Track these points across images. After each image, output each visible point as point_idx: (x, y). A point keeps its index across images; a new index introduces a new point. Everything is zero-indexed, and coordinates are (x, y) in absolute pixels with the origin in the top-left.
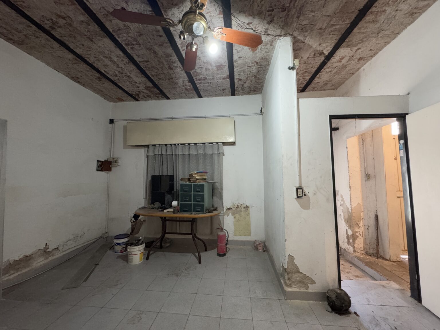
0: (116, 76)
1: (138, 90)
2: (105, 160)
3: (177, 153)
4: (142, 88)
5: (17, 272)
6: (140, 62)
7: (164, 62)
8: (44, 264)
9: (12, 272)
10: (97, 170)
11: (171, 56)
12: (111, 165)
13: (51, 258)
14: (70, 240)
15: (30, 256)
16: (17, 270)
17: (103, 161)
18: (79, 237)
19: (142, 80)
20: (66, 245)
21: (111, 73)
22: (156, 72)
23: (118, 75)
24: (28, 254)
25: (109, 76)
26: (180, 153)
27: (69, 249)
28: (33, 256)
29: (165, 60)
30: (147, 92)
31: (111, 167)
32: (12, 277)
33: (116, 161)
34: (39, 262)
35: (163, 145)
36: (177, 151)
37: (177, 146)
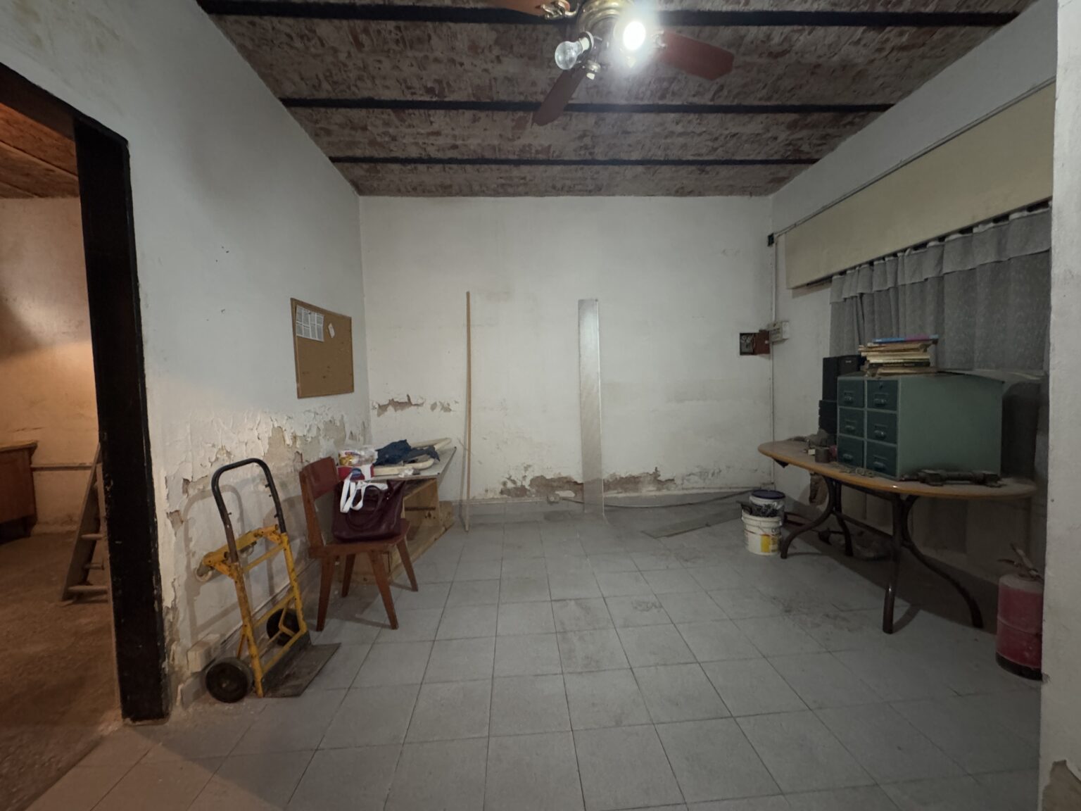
0: (715, 149)
1: (782, 141)
2: (761, 331)
3: (900, 282)
4: (783, 136)
5: (626, 491)
6: (712, 99)
7: (748, 59)
8: (655, 496)
9: (620, 491)
10: (742, 353)
11: (742, 38)
12: (768, 339)
13: (665, 492)
14: (693, 474)
15: (637, 477)
16: (626, 490)
17: (755, 334)
18: (710, 476)
19: (762, 123)
20: (688, 480)
21: (704, 151)
22: (764, 88)
23: (715, 146)
24: (635, 473)
25: (706, 158)
26: (906, 279)
27: (693, 488)
28: (642, 479)
29: (744, 54)
30: (804, 133)
31: (768, 345)
32: (620, 495)
33: (778, 331)
34: (649, 491)
35: (863, 266)
36: (899, 280)
37: (900, 259)
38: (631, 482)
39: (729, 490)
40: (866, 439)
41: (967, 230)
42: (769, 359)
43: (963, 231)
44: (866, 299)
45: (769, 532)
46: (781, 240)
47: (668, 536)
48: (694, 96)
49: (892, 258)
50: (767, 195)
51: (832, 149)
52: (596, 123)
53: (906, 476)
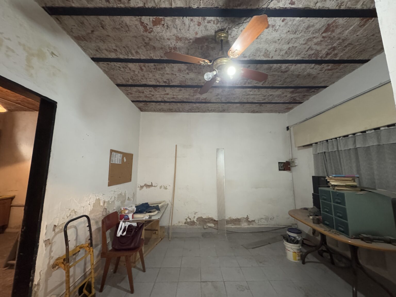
0: (265, 99)
1: (289, 97)
2: (286, 161)
3: (340, 149)
4: (289, 95)
5: (235, 225)
6: (262, 85)
7: (274, 73)
8: (247, 227)
9: (233, 224)
10: (280, 170)
11: (271, 67)
12: (289, 165)
13: (251, 226)
14: (263, 219)
15: (240, 219)
16: (235, 224)
17: (284, 163)
18: (270, 220)
19: (281, 91)
20: (261, 221)
21: (261, 99)
22: (280, 81)
23: (265, 98)
24: (239, 217)
25: (262, 102)
26: (342, 148)
27: (263, 225)
28: (242, 220)
29: (272, 72)
30: (296, 95)
31: (290, 167)
32: (233, 227)
33: (293, 162)
34: (245, 225)
35: (324, 142)
36: (339, 147)
37: (338, 140)
38: (237, 221)
39: (277, 226)
40: (333, 216)
41: (364, 132)
42: (291, 172)
43: (362, 132)
44: (327, 154)
45: (296, 251)
46: (292, 129)
47: (253, 248)
48: (256, 84)
49: (335, 140)
50: (285, 113)
51: (308, 99)
52: (222, 91)
53: (354, 236)
